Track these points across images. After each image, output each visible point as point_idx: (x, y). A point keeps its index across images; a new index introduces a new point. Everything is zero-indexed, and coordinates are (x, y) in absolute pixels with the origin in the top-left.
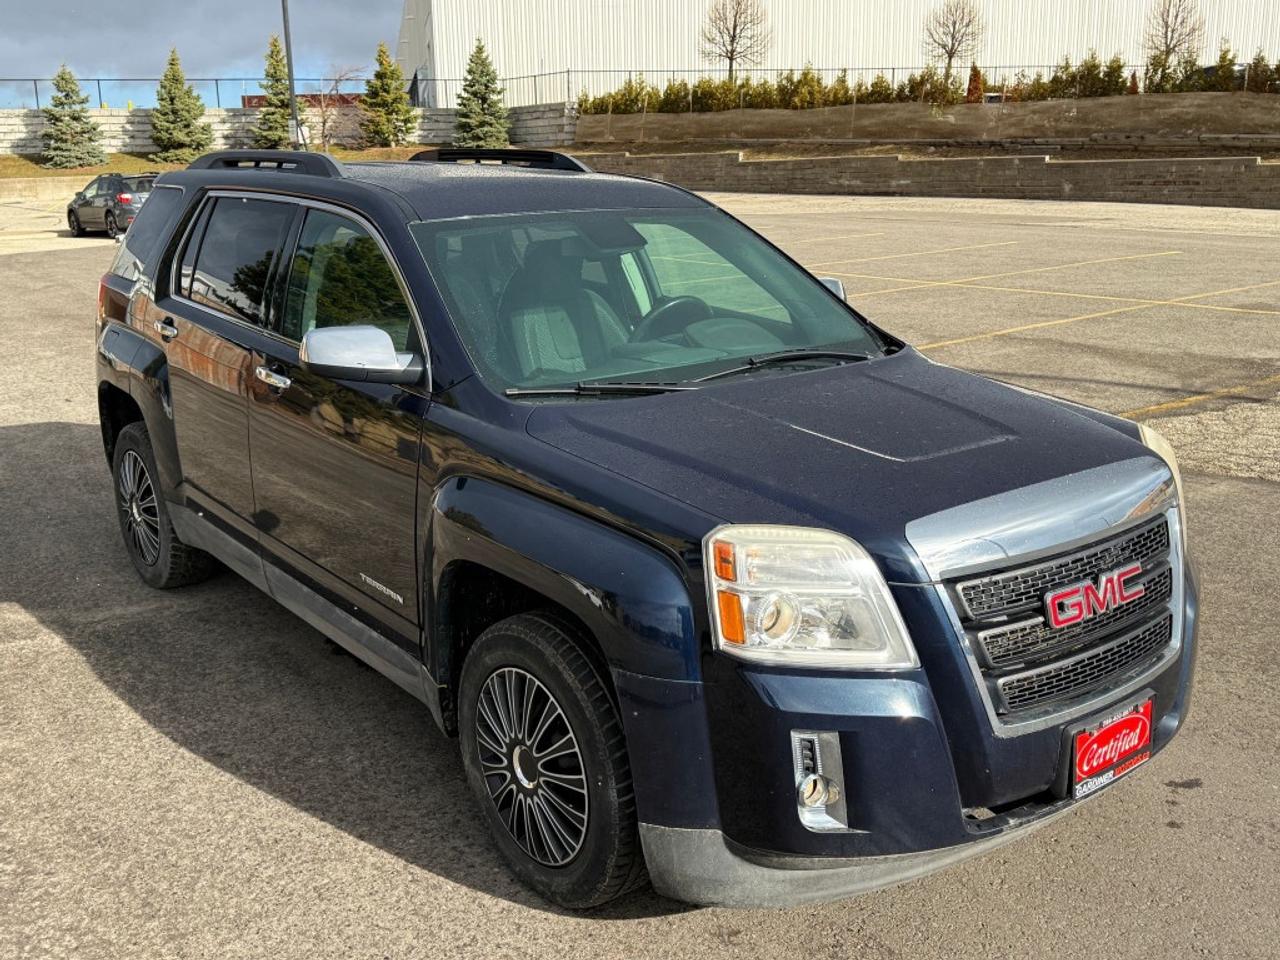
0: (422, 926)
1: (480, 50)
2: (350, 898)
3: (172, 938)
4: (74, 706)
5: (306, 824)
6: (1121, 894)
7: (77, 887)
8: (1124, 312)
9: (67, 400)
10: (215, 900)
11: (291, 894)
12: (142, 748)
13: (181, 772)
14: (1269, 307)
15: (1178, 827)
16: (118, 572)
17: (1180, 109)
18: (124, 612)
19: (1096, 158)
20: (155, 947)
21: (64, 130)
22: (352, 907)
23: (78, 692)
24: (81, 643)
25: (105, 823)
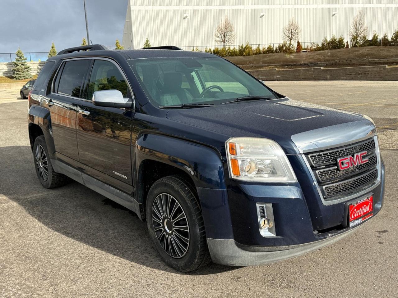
0: (135, 279)
1: (147, 41)
2: (111, 272)
3: (52, 285)
4: (20, 221)
5: (96, 252)
6: (365, 263)
7: (20, 272)
8: (350, 108)
9: (19, 140)
10: (67, 274)
11: (92, 271)
12: (43, 232)
13: (55, 238)
14: (394, 105)
15: (382, 243)
16: (35, 185)
17: (362, 52)
18: (37, 195)
19: (337, 67)
20: (47, 288)
21: (19, 68)
22: (112, 274)
23: (22, 217)
24: (23, 204)
25: (30, 253)
